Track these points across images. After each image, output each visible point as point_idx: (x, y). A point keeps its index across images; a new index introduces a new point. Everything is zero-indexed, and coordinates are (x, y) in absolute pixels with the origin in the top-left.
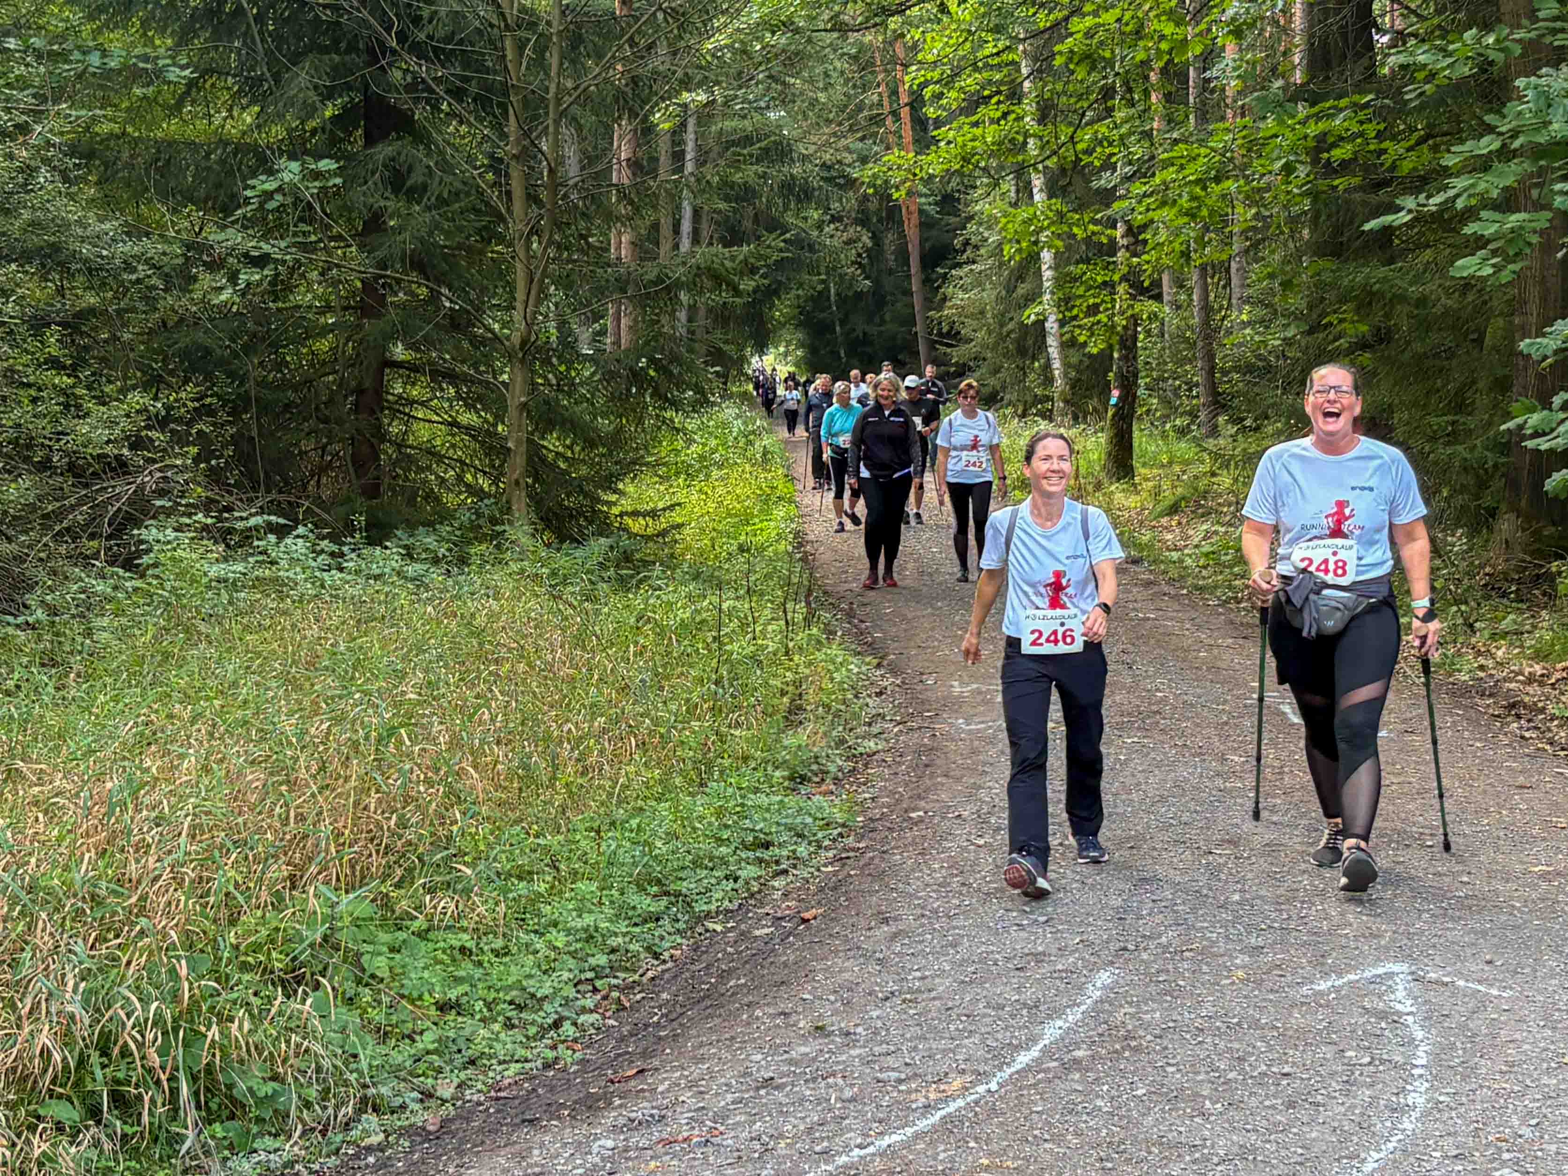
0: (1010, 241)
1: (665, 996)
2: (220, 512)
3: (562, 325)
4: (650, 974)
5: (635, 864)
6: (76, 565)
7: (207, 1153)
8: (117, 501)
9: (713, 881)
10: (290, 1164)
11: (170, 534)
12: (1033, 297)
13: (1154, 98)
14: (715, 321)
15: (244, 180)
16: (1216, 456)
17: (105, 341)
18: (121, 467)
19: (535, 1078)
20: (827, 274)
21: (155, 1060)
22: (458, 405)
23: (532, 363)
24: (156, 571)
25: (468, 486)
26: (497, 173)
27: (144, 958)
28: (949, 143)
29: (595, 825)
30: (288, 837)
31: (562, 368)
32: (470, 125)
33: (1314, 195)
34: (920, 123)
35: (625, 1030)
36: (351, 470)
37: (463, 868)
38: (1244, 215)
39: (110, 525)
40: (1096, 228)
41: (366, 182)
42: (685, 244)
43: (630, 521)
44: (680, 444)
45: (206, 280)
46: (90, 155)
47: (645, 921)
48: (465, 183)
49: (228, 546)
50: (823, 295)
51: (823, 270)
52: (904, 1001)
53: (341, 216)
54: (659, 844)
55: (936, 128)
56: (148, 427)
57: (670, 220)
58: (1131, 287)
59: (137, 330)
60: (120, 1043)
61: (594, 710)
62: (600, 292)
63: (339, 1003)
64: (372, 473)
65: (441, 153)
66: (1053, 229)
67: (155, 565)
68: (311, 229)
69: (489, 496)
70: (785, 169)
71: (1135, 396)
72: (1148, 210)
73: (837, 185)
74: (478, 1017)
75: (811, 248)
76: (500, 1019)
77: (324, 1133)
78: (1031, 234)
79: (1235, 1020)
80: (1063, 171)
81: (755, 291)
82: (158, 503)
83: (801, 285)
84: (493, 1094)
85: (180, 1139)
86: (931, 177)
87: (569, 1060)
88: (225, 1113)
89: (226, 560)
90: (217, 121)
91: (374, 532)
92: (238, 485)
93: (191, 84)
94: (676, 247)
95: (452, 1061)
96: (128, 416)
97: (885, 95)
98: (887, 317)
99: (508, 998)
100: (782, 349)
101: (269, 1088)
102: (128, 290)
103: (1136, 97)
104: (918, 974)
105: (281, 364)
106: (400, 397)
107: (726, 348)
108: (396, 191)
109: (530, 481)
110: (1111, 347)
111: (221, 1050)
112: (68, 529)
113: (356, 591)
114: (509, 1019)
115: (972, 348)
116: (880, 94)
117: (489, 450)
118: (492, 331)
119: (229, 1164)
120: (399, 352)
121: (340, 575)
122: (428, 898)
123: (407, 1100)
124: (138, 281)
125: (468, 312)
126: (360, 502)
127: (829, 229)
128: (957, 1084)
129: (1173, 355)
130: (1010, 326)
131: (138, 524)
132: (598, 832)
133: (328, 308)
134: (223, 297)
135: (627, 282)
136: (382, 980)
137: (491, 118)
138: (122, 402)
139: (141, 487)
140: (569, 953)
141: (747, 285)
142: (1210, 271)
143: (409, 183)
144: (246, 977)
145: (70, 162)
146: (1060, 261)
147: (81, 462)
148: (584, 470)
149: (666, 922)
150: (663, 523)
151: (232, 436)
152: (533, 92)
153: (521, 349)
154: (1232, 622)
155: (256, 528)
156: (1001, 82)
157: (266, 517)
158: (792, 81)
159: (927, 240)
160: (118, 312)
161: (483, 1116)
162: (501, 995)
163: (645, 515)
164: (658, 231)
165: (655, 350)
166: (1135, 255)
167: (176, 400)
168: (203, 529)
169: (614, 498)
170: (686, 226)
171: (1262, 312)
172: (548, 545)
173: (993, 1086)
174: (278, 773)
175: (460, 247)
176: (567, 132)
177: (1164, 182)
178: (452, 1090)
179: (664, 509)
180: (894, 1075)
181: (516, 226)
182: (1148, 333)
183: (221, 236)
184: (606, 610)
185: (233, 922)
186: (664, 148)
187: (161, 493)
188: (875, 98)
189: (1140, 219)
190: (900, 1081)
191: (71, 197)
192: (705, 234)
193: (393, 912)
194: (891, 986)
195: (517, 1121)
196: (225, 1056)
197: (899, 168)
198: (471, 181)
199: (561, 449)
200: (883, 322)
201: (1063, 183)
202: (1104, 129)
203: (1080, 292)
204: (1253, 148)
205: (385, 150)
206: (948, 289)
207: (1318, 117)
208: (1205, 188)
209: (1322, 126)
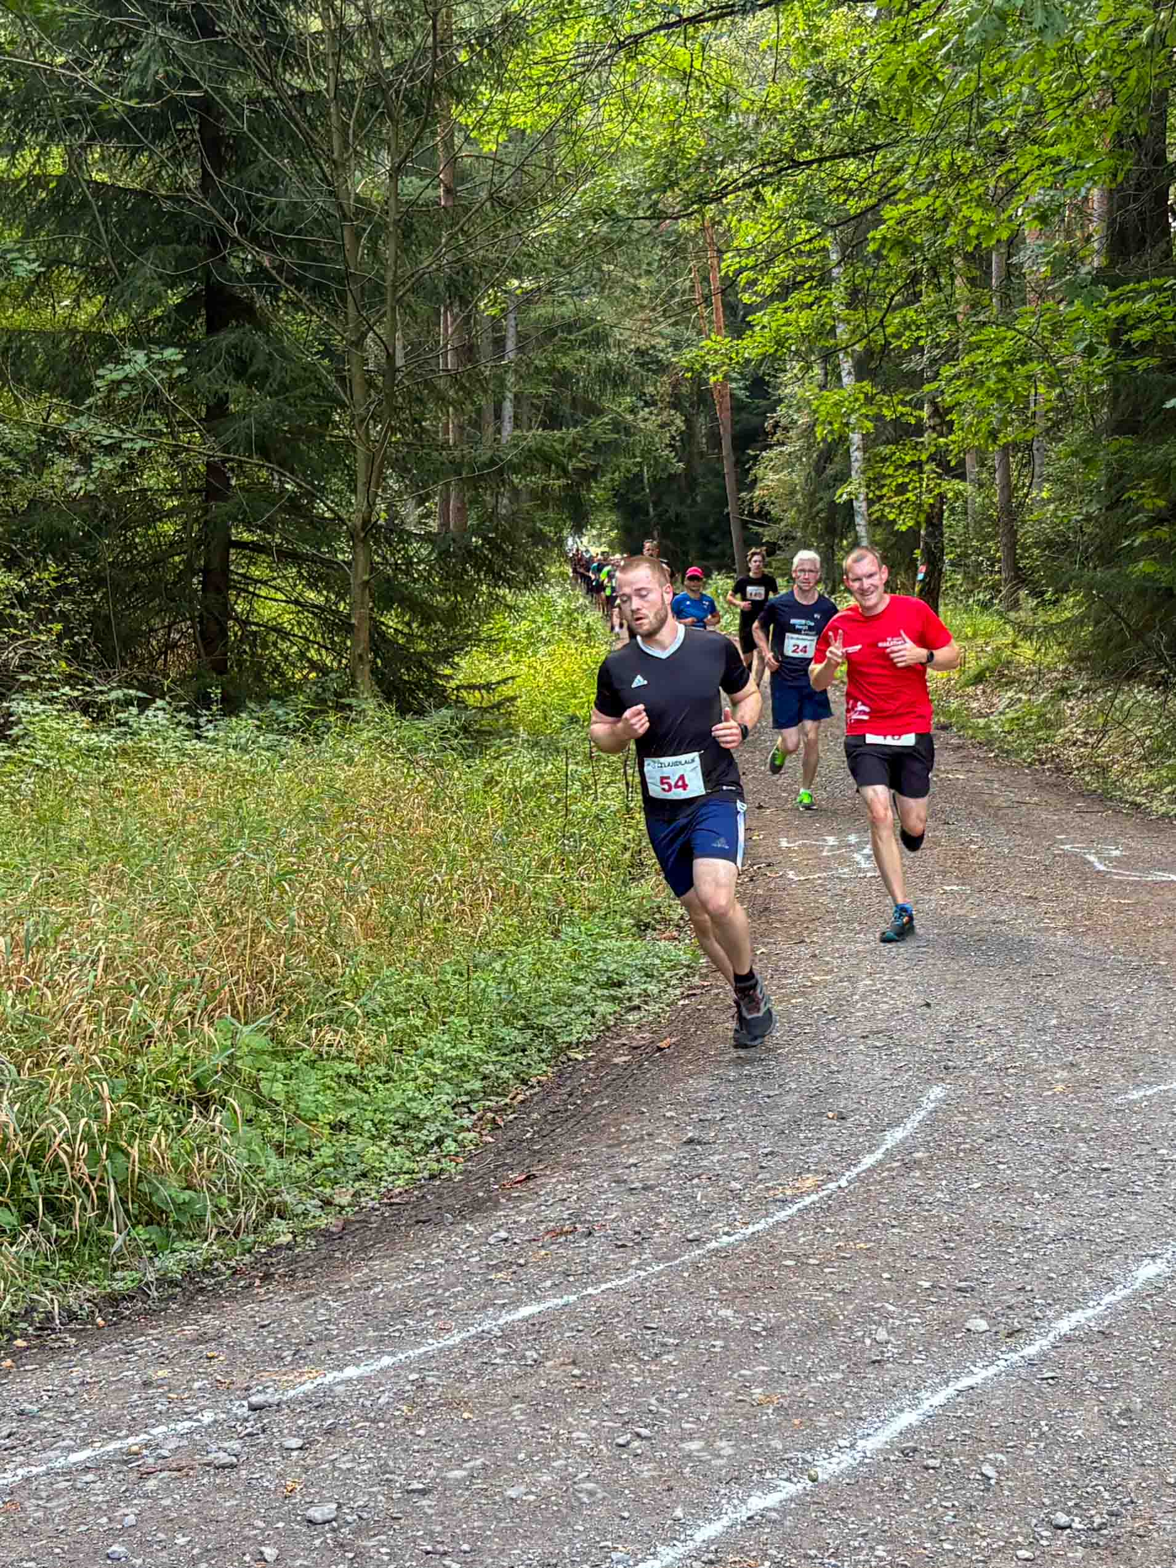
0: (823, 423)
2: (86, 685)
4: (520, 1098)
11: (38, 706)
12: (842, 478)
13: (958, 282)
16: (1018, 628)
20: (644, 457)
22: (301, 584)
24: (27, 741)
25: (312, 662)
28: (764, 327)
33: (1114, 375)
34: (734, 310)
36: (201, 647)
38: (1046, 395)
40: (904, 410)
41: (210, 369)
43: (466, 695)
47: (513, 1051)
48: (305, 370)
49: (92, 718)
50: (638, 478)
51: (638, 453)
54: (523, 982)
55: (750, 315)
57: (493, 405)
62: (435, 474)
64: (221, 649)
66: (862, 410)
67: (25, 736)
71: (940, 572)
72: (956, 392)
73: (651, 370)
74: (367, 1135)
75: (627, 431)
76: (387, 1137)
78: (843, 415)
80: (872, 354)
82: (22, 678)
83: (617, 468)
86: (748, 361)
88: (144, 1219)
89: (92, 730)
91: (229, 705)
92: (95, 660)
94: (498, 431)
95: (346, 1173)
97: (696, 281)
98: (700, 499)
101: (186, 1196)
103: (943, 281)
105: (131, 546)
106: (244, 576)
108: (237, 377)
109: (371, 656)
110: (918, 524)
114: (395, 1137)
115: (782, 528)
116: (691, 280)
117: (332, 627)
118: (332, 511)
121: (200, 744)
122: (314, 1032)
123: (309, 1207)
126: (213, 676)
127: (643, 413)
128: (809, 1182)
129: (977, 532)
130: (820, 505)
133: (174, 491)
135: (461, 465)
136: (279, 1103)
137: (327, 305)
140: (446, 1079)
141: (575, 466)
142: (1012, 450)
146: (869, 442)
149: (532, 1052)
150: (498, 696)
151: (88, 614)
152: (371, 280)
153: (363, 529)
155: (116, 701)
156: (813, 268)
157: (125, 691)
162: (387, 1116)
163: (480, 688)
165: (490, 529)
166: (941, 435)
167: (39, 580)
168: (70, 702)
169: (451, 672)
170: (508, 411)
171: (1060, 489)
173: (843, 1183)
177: (972, 364)
178: (349, 1198)
179: (498, 683)
182: (953, 511)
184: (456, 774)
186: (484, 334)
187: (25, 669)
188: (687, 284)
189: (948, 401)
192: (524, 417)
193: (283, 1044)
197: (716, 352)
200: (695, 504)
201: (872, 365)
202: (912, 313)
203: (891, 471)
204: (1057, 330)
205: (227, 338)
206: (758, 471)
207: (1119, 300)
208: (1011, 370)
209: (1123, 308)
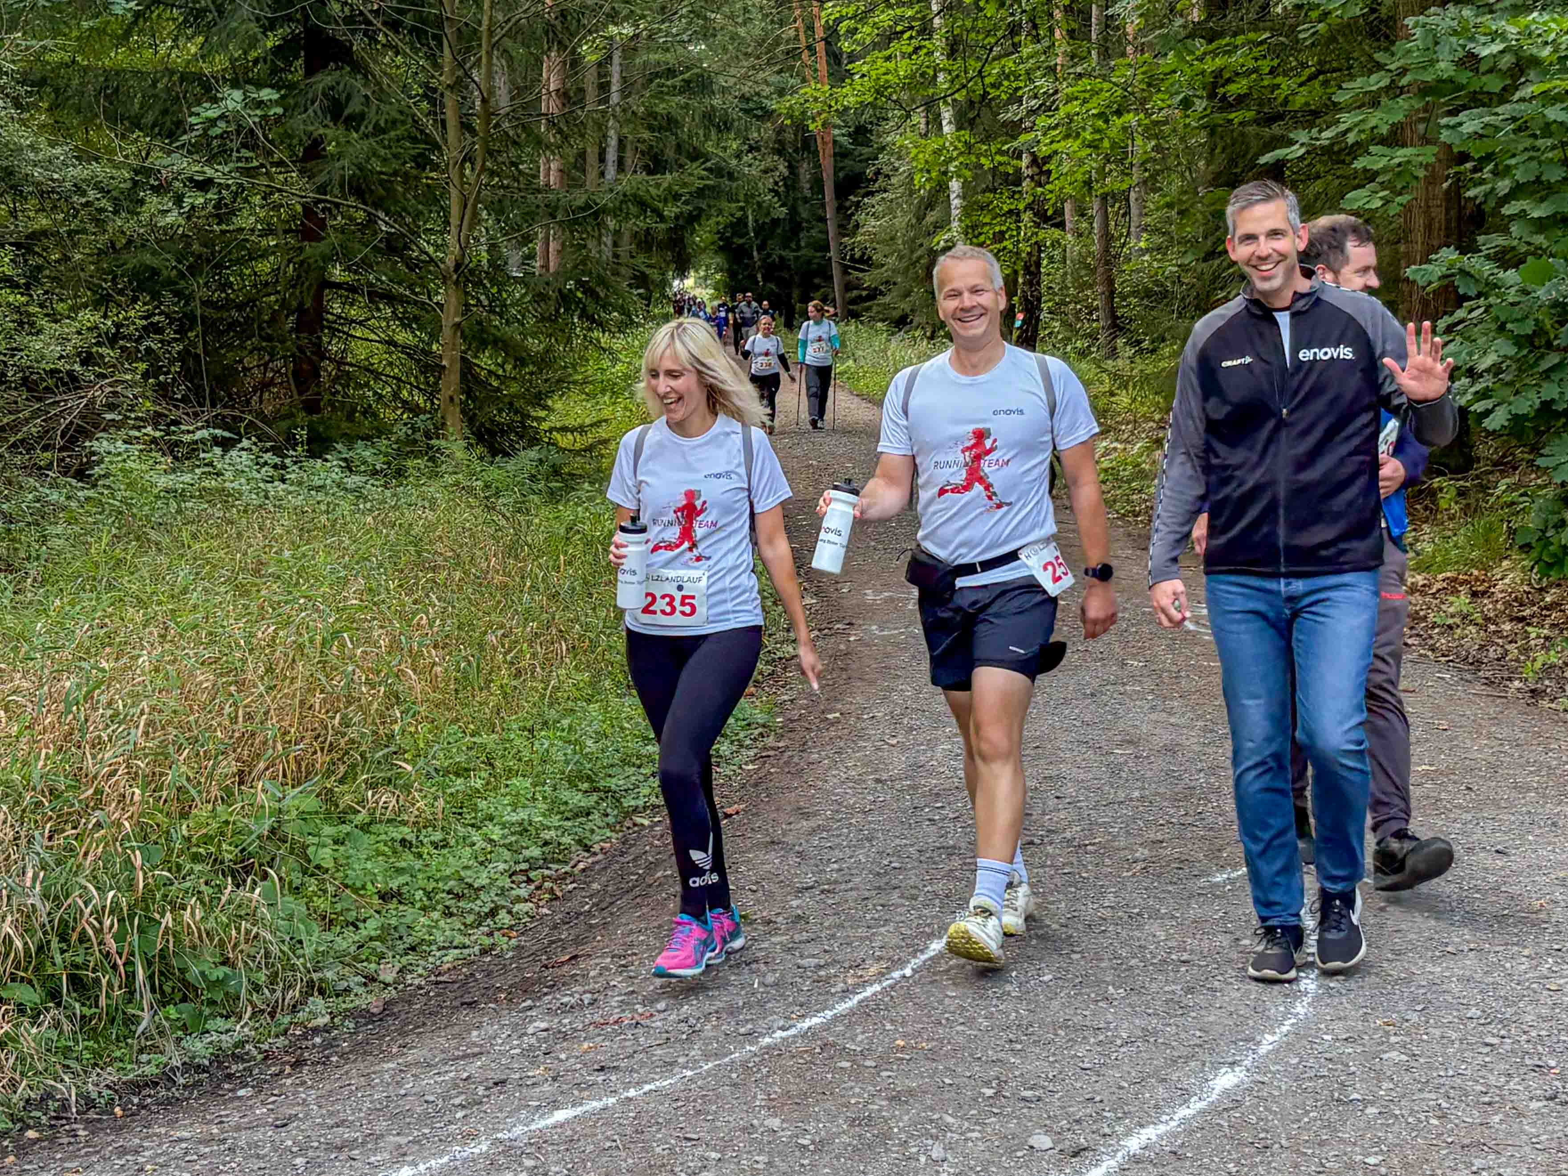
1: (595, 886)
2: (168, 425)
3: (493, 248)
4: (581, 866)
5: (567, 762)
6: (30, 475)
7: (162, 1033)
8: (69, 414)
9: (641, 778)
10: (241, 1044)
11: (121, 446)
12: (941, 225)
13: (1057, 34)
14: (638, 245)
15: (188, 108)
16: (1115, 376)
17: (57, 261)
18: (72, 382)
19: (473, 962)
20: (747, 202)
21: (112, 945)
22: (394, 325)
23: (466, 286)
24: (107, 482)
25: (405, 402)
26: (433, 102)
27: (100, 849)
28: (863, 76)
29: (529, 725)
30: (237, 735)
31: (494, 290)
32: (405, 55)
33: (1212, 130)
34: (835, 57)
35: (558, 918)
36: (293, 387)
37: (404, 765)
38: (1142, 147)
39: (62, 437)
40: (1002, 159)
41: (306, 110)
42: (611, 171)
43: (559, 437)
44: (606, 363)
45: (153, 203)
46: (42, 82)
47: (576, 816)
48: (401, 112)
49: (176, 458)
50: (741, 222)
51: (741, 197)
52: (822, 892)
53: (282, 142)
54: (589, 743)
55: (850, 62)
56: (99, 344)
57: (596, 150)
58: (1035, 215)
59: (87, 251)
60: (79, 929)
61: (528, 616)
62: (530, 217)
63: (286, 892)
64: (314, 388)
65: (378, 84)
66: (961, 159)
67: (106, 476)
68: (251, 154)
69: (425, 412)
70: (707, 100)
71: (1038, 319)
72: (1052, 142)
73: (755, 116)
74: (418, 905)
75: (731, 176)
76: (439, 907)
77: (272, 1015)
78: (941, 164)
79: (1136, 911)
80: (971, 103)
81: (677, 218)
82: (109, 416)
83: (720, 212)
84: (433, 978)
85: (135, 1020)
86: (846, 109)
87: (505, 947)
88: (178, 996)
89: (174, 471)
90: (162, 50)
91: (315, 447)
92: (185, 400)
93: (137, 15)
94: (602, 174)
95: (394, 946)
96: (79, 333)
97: (802, 30)
98: (803, 244)
99: (447, 888)
100: (702, 273)
101: (220, 972)
102: (78, 212)
103: (1041, 33)
104: (835, 866)
105: (225, 286)
106: (339, 317)
107: (648, 271)
108: (336, 118)
109: (463, 397)
110: (1016, 272)
111: (174, 936)
112: (22, 441)
113: (299, 501)
114: (447, 907)
115: (883, 273)
116: (797, 29)
117: (426, 369)
118: (426, 253)
119: (183, 1043)
120: (337, 273)
121: (283, 486)
122: (370, 793)
123: (352, 985)
124: (88, 204)
125: (404, 235)
126: (301, 417)
127: (748, 158)
128: (873, 970)
129: (1075, 280)
130: (919, 253)
131: (89, 436)
132: (531, 731)
133: (269, 231)
134: (169, 219)
135: (556, 208)
136: (327, 870)
137: (425, 49)
138: (74, 319)
139: (92, 401)
140: (504, 845)
141: (670, 211)
142: (1110, 201)
143: (346, 112)
144: (198, 868)
145: (22, 90)
146: (968, 190)
147: (35, 377)
148: (514, 388)
149: (596, 816)
150: (589, 439)
151: (179, 353)
152: (466, 24)
153: (456, 271)
154: (1129, 535)
155: (203, 441)
156: (913, 18)
157: (212, 431)
158: (713, 16)
159: (842, 169)
160: (70, 233)
161: (424, 1000)
162: (441, 885)
163: (572, 430)
164: (585, 160)
165: (583, 273)
166: (1040, 185)
167: (125, 319)
168: (152, 442)
169: (542, 414)
170: (612, 155)
171: (1158, 239)
172: (481, 458)
173: (908, 972)
174: (228, 674)
175: (395, 173)
176: (499, 63)
177: (1068, 115)
178: (394, 975)
179: (591, 425)
180: (814, 961)
181: (451, 153)
182: (1051, 259)
183: (167, 161)
184: (537, 521)
185: (184, 815)
186: (590, 79)
187: (111, 407)
188: (792, 33)
189: (1044, 150)
190: (820, 967)
191: (23, 123)
192: (628, 161)
193: (337, 806)
194: (810, 880)
195: (456, 1003)
196: (178, 942)
197: (816, 99)
198: (406, 110)
199: (493, 367)
200: (799, 248)
201: (971, 115)
202: (1011, 64)
203: (987, 220)
204: (1153, 83)
205: (324, 80)
206: (860, 217)
207: (1215, 54)
208: (1107, 121)
209: (1219, 62)
